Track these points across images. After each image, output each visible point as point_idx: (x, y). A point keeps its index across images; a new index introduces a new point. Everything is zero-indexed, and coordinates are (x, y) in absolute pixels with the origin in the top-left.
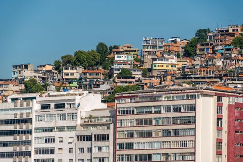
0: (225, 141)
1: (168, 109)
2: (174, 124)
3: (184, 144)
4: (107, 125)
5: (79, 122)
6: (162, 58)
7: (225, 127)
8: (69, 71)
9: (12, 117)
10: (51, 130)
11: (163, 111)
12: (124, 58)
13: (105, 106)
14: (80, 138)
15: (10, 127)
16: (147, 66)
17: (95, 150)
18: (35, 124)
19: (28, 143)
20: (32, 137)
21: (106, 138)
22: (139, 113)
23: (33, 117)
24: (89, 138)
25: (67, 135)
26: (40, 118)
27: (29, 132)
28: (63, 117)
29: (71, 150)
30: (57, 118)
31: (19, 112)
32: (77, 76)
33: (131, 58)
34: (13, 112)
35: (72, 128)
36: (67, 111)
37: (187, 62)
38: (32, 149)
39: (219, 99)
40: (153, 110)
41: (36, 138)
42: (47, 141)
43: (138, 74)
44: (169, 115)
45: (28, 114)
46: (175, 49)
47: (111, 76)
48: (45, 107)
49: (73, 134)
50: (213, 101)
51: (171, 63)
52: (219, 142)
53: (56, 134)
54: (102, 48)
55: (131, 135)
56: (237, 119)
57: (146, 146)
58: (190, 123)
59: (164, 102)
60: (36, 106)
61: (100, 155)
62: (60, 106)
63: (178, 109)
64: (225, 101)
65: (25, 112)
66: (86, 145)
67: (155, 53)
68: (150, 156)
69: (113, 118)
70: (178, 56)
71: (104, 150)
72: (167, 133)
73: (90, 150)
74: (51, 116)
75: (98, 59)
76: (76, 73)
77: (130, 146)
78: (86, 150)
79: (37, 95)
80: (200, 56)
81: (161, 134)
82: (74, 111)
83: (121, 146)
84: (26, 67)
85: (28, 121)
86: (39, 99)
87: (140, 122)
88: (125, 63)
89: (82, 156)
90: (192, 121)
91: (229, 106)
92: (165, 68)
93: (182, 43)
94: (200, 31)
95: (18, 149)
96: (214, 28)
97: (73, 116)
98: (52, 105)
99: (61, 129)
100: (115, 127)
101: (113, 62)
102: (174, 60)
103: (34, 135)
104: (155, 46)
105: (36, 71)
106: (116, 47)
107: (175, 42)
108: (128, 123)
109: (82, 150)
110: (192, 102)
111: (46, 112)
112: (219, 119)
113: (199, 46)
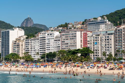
0: (82, 40)
1: (71, 34)
2: (72, 37)
3: (74, 41)
4: (60, 38)
5: (55, 37)
6: (78, 25)
7: (82, 37)
8: (60, 28)
9: (42, 37)
10: (49, 39)
11: (70, 35)
12: (70, 25)
13: (60, 34)
14: (55, 40)
15: (42, 39)
16: (75, 27)
17: (58, 43)
18: (46, 38)
19: (45, 42)
20: (46, 41)
21: (60, 40)
22: (66, 35)
23: (46, 37)
24: (56, 40)
25: (52, 40)
26: (47, 37)
27: (45, 40)
28: (51, 36)
29: (53, 43)
30: (50, 37)
31: (43, 36)
32: (61, 29)
33: (72, 25)
34: (42, 36)
35: (53, 39)
36: (52, 35)
37: (83, 26)
38: (46, 43)
39: (81, 32)
40: (68, 34)
41: (47, 41)
42: (49, 41)
43: (73, 28)
44: (71, 35)
45: (45, 36)
46: (80, 23)
47: (68, 29)
48: (48, 35)
49: (53, 40)
50: (80, 32)
51: (79, 26)
52: (81, 40)
53: (50, 40)
54: (66, 24)
55: (64, 40)
56: (85, 36)
57: (67, 42)
58: (75, 37)
59: (70, 33)
60: (46, 34)
61: (58, 44)
62: (51, 34)
63: (73, 34)
64: (82, 32)
65: (44, 36)
66: (56, 42)
67: (76, 24)
68: (68, 43)
69: (61, 36)
70: (81, 25)
71: (59, 43)
72: (71, 39)
73: (57, 43)
74: (49, 36)
75: (65, 26)
76: (61, 28)
77: (64, 42)
78: (56, 43)
79: (47, 32)
80: (85, 24)
81: (70, 39)
82: (53, 35)
83: (62, 42)
84: (51, 28)
85: (45, 37)
86: (47, 33)
87: (66, 37)
88: (70, 26)
89: (55, 44)
90: (76, 36)
91: (83, 33)
92: (78, 27)
93: (82, 22)
94: (85, 20)
95: (43, 45)
96: (88, 19)
97: (53, 36)
98: (49, 34)
99: (51, 39)
100: (61, 38)
101: (68, 26)
102: (80, 25)
103: (46, 40)
104: (76, 23)
105: (53, 28)
106: (69, 23)
107: (80, 22)
108: (64, 37)
109: (55, 43)
110: (75, 33)
111: (48, 36)
112: (81, 36)
113: (85, 23)
